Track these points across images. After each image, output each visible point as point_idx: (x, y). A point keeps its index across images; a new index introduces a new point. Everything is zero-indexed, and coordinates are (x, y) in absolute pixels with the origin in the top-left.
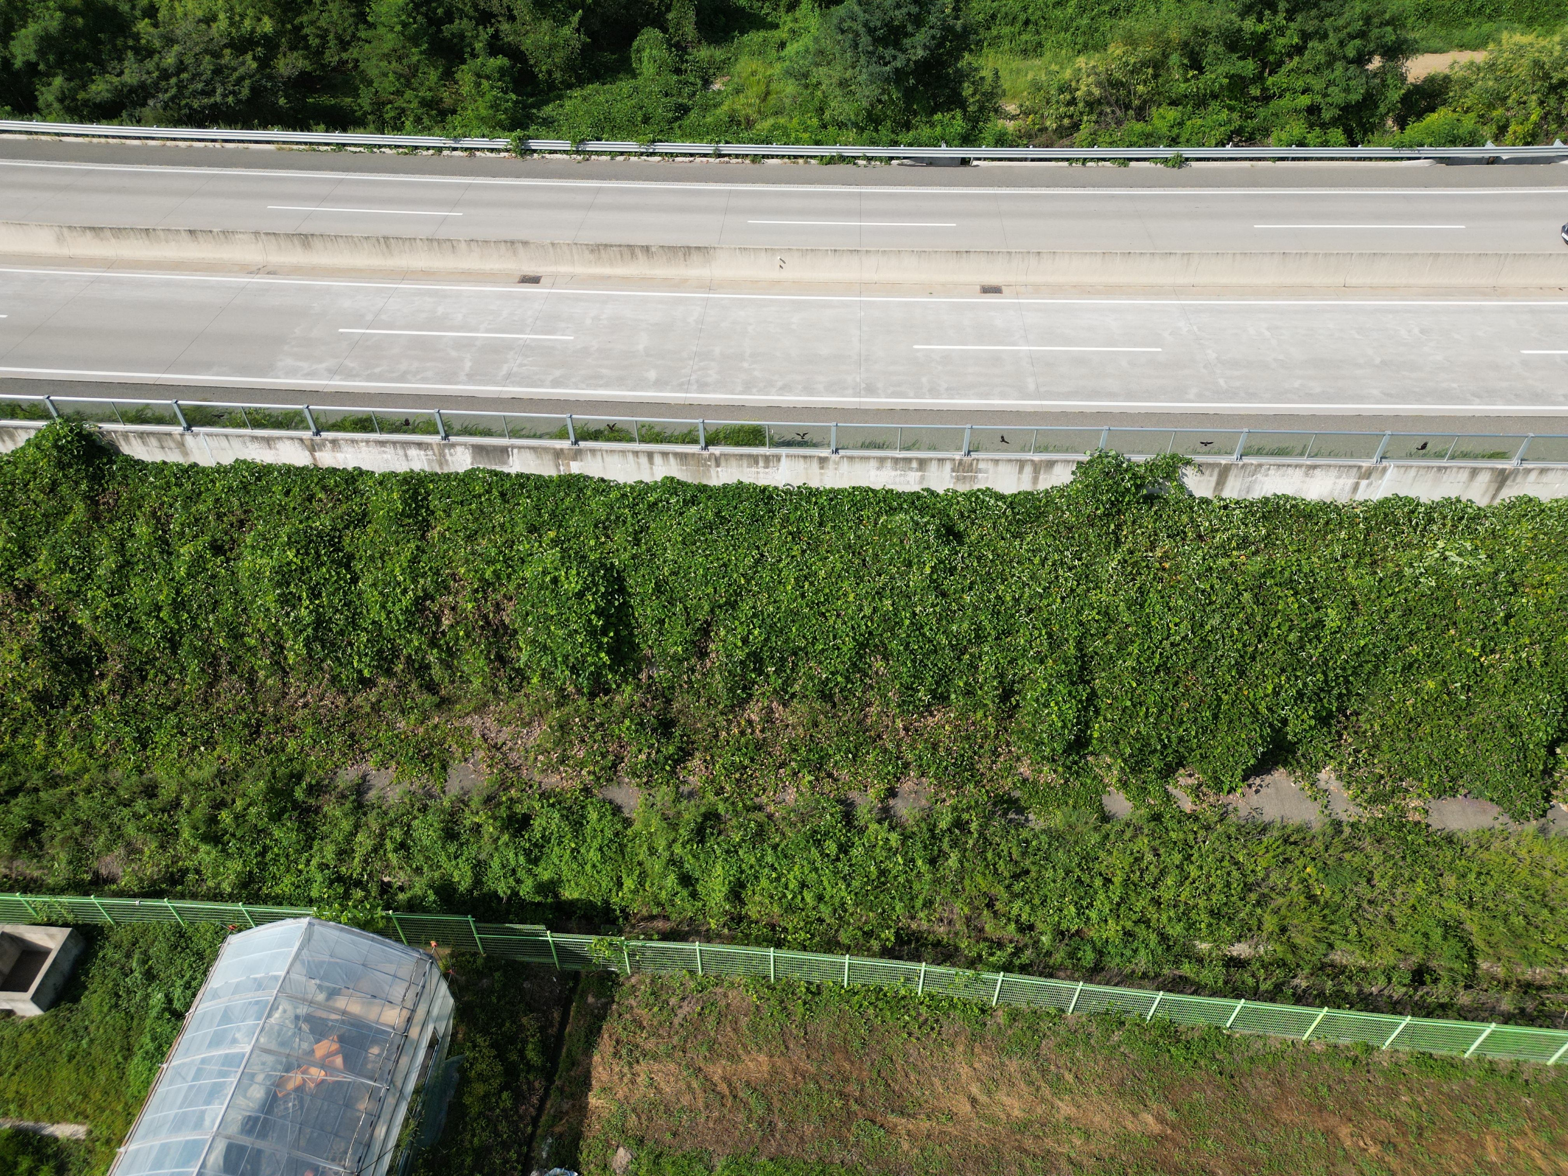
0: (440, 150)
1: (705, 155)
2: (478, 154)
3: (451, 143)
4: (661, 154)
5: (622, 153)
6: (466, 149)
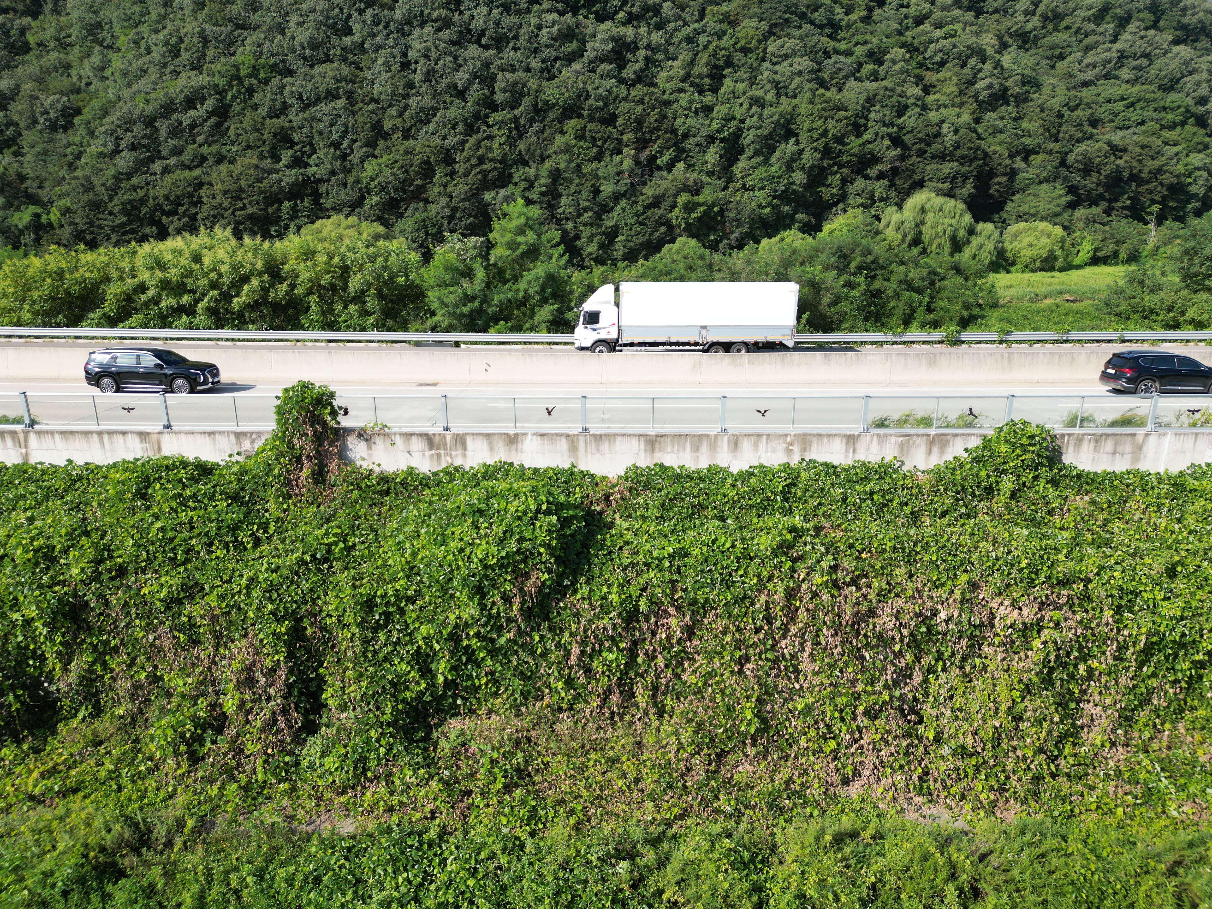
0: (881, 344)
1: (1109, 341)
2: (914, 346)
3: (891, 338)
4: (1072, 341)
5: (1039, 341)
6: (905, 342)
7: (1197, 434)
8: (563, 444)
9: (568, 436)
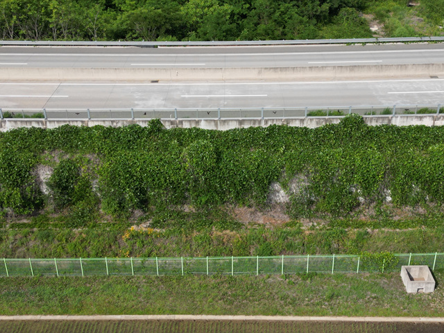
7: (407, 117)
8: (213, 123)
9: (214, 121)
